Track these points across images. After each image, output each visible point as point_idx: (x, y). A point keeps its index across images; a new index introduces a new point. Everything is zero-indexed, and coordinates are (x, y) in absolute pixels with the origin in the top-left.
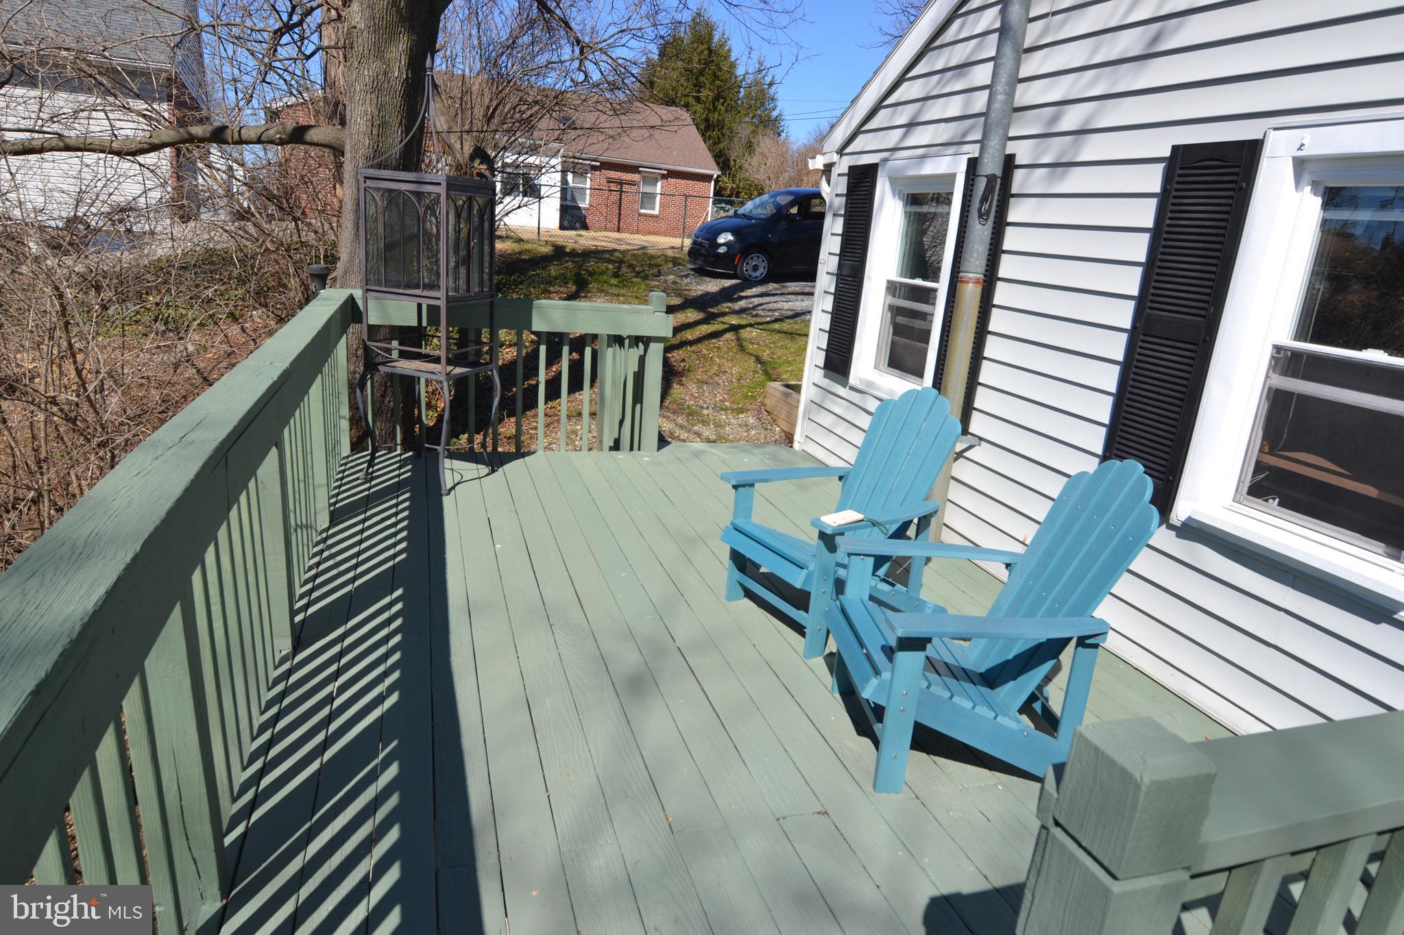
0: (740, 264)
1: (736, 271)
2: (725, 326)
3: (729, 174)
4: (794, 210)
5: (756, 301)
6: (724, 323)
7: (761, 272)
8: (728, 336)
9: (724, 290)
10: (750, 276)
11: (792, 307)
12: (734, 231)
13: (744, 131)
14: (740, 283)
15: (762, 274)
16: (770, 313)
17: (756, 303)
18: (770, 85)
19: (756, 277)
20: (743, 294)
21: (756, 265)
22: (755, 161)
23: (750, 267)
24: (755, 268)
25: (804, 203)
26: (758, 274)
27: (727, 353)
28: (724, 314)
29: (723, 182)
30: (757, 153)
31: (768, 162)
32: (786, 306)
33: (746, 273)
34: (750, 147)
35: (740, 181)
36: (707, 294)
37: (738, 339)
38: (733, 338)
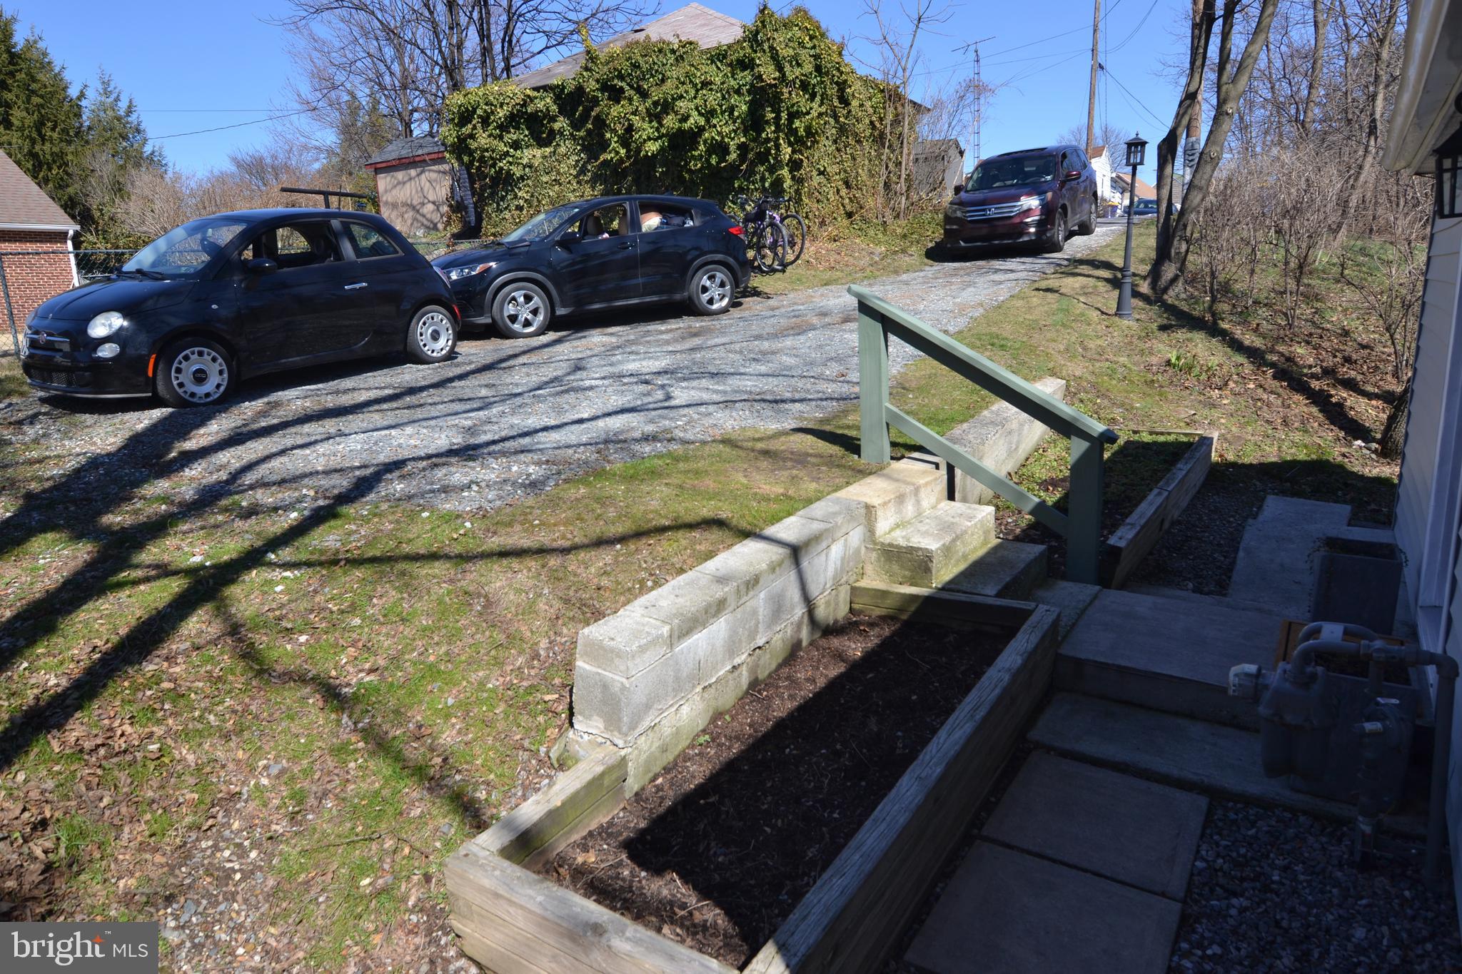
0: (160, 377)
1: (155, 391)
2: (175, 586)
3: (96, 228)
4: (248, 254)
5: (232, 458)
6: (164, 571)
7: (216, 380)
8: (198, 624)
9: (136, 441)
10: (193, 395)
11: (335, 462)
12: (125, 308)
13: (103, 164)
14: (171, 414)
15: (218, 386)
16: (287, 495)
17: (236, 465)
18: (129, 111)
19: (208, 395)
20: (190, 445)
21: (200, 371)
22: (134, 206)
23: (186, 377)
24: (200, 377)
25: (264, 239)
26: (209, 387)
27: (215, 699)
28: (157, 528)
29: (89, 242)
30: (133, 197)
31: (156, 207)
32: (318, 458)
33: (180, 391)
34: (119, 189)
35: (117, 238)
36: (95, 462)
37: (234, 630)
38: (214, 629)
